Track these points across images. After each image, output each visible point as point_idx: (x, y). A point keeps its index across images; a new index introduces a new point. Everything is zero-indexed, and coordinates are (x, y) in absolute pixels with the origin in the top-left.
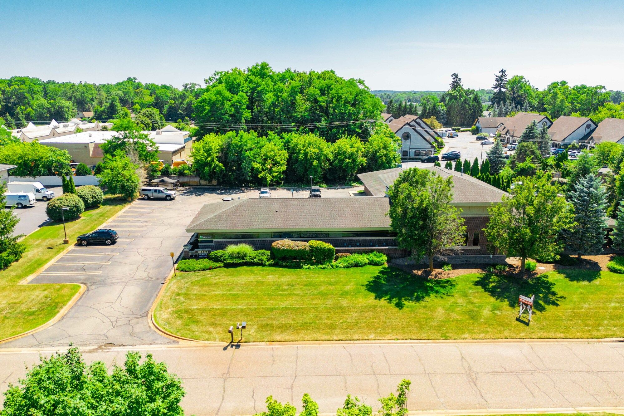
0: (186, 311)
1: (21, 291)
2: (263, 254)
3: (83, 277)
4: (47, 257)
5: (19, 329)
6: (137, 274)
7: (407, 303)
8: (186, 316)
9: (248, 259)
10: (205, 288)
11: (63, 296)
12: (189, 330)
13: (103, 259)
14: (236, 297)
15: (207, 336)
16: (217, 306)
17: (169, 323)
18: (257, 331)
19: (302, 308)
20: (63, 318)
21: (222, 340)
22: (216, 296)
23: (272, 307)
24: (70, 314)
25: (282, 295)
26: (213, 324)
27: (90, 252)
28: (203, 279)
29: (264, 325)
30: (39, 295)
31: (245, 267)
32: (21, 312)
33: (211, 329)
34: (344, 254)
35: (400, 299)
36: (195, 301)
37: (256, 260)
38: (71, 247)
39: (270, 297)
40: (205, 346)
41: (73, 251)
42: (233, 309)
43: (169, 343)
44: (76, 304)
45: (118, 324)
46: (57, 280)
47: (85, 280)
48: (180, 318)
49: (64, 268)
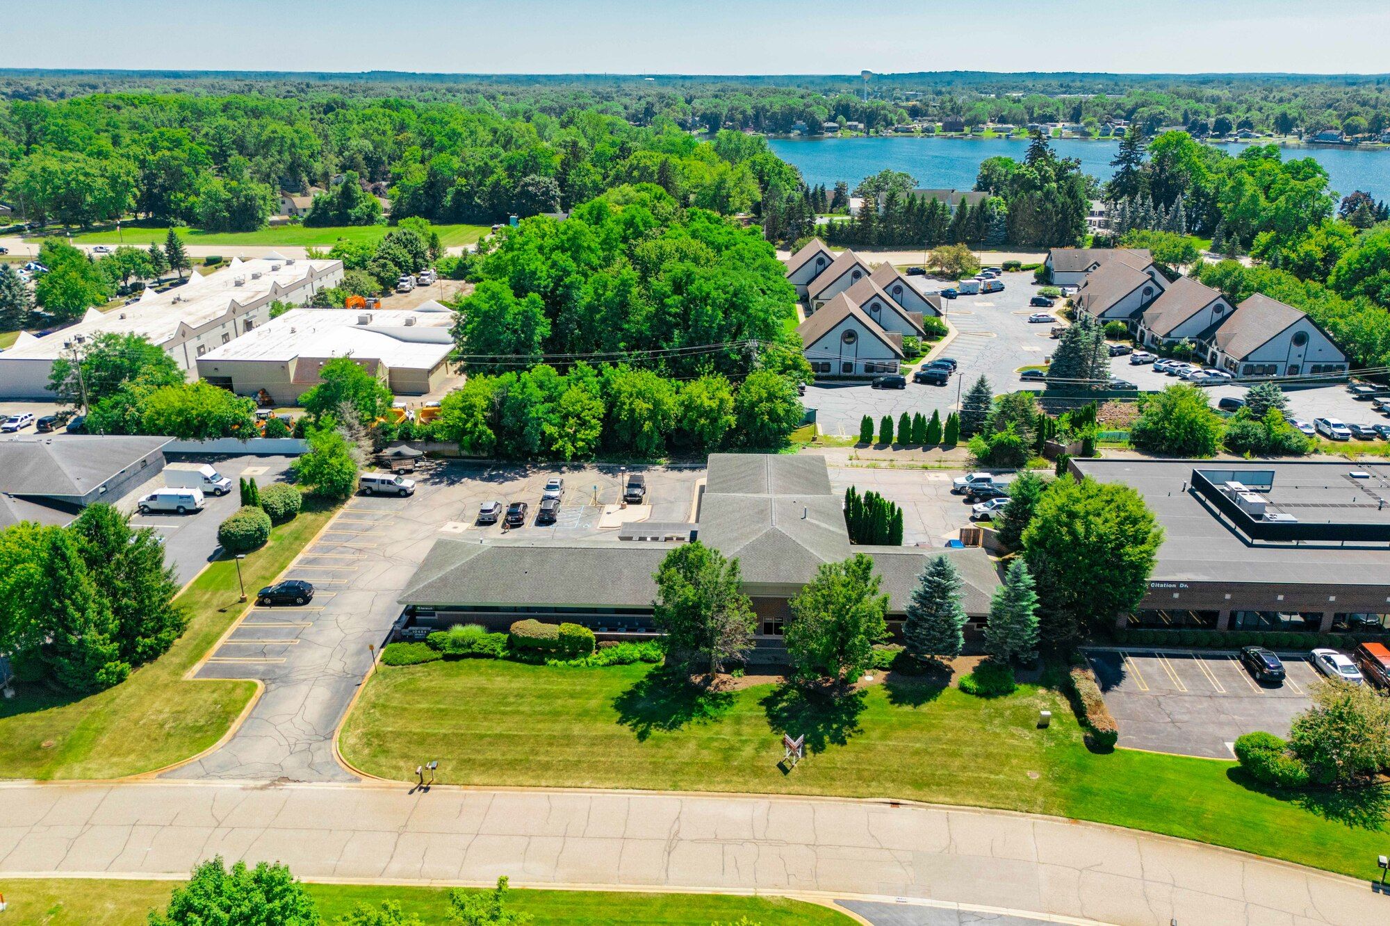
0: (378, 735)
1: (186, 692)
2: (497, 640)
3: (261, 668)
4: (216, 629)
5: (185, 753)
6: (331, 665)
7: (655, 732)
8: (376, 742)
9: (476, 649)
10: (409, 698)
11: (235, 702)
12: (376, 763)
13: (289, 634)
14: (443, 713)
15: (394, 772)
16: (416, 728)
17: (354, 752)
18: (455, 770)
19: (520, 737)
20: (235, 736)
21: (411, 780)
22: (420, 711)
23: (483, 732)
24: (242, 732)
25: (504, 713)
26: (405, 757)
27: (274, 620)
28: (411, 681)
29: (465, 761)
30: (206, 698)
31: (471, 661)
32: (187, 728)
33: (401, 763)
34: (609, 643)
35: (649, 725)
36: (391, 719)
37: (486, 650)
38: (250, 608)
39: (486, 715)
40: (390, 787)
41: (253, 616)
42: (434, 735)
43: (350, 780)
44: (250, 716)
45: (297, 749)
46: (229, 672)
47: (263, 673)
48: (369, 744)
49: (239, 651)
